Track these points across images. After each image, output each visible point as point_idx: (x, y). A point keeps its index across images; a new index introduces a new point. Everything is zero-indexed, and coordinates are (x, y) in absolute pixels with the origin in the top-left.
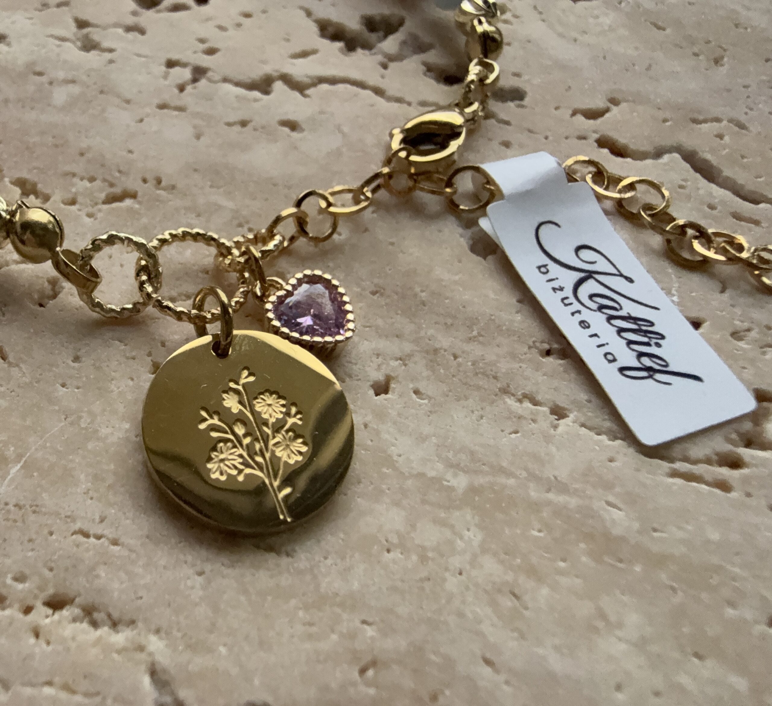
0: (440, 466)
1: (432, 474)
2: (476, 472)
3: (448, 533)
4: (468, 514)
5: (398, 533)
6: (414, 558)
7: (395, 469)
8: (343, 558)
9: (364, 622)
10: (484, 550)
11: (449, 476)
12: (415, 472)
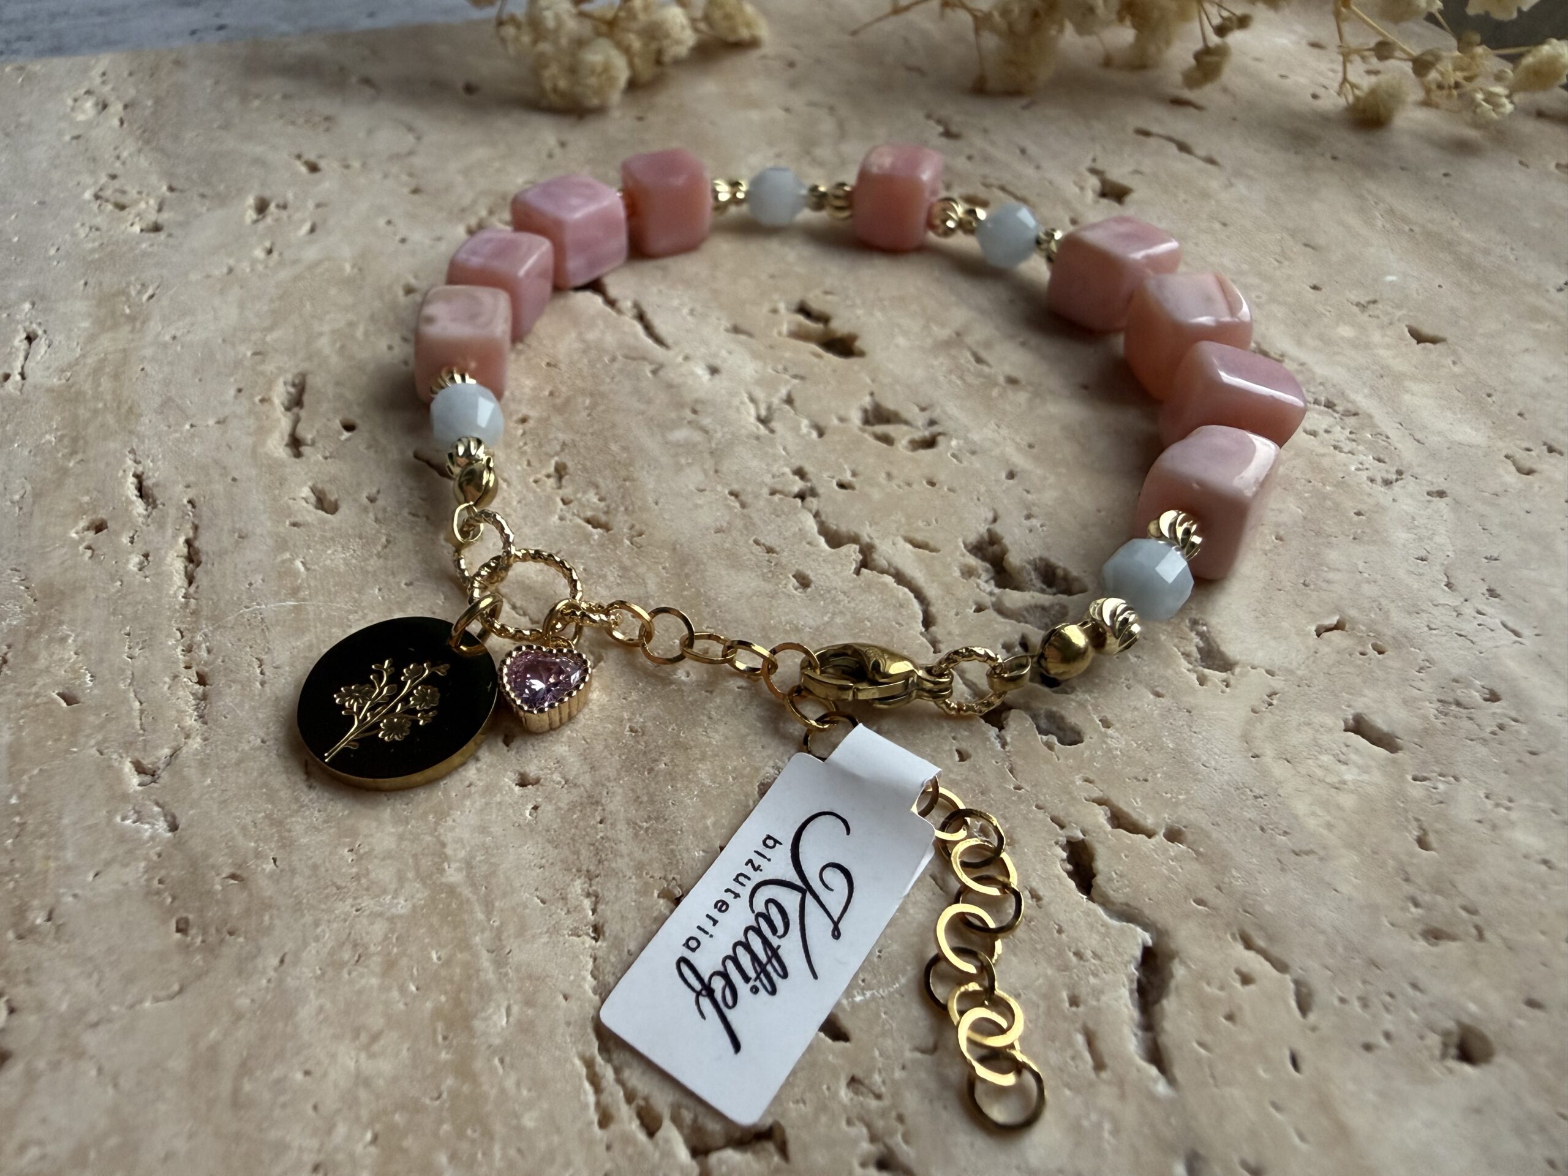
0: (462, 854)
1: (449, 851)
2: (473, 885)
3: (393, 886)
4: (422, 895)
5: (372, 850)
6: (354, 870)
7: (437, 823)
8: (325, 822)
9: (275, 860)
10: (392, 920)
11: (454, 865)
12: (442, 838)
